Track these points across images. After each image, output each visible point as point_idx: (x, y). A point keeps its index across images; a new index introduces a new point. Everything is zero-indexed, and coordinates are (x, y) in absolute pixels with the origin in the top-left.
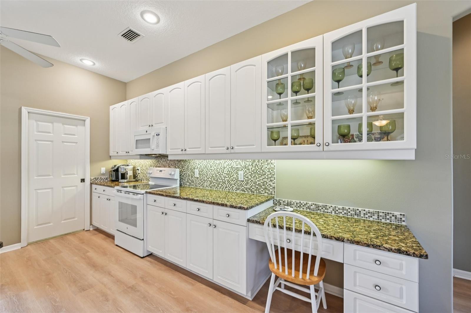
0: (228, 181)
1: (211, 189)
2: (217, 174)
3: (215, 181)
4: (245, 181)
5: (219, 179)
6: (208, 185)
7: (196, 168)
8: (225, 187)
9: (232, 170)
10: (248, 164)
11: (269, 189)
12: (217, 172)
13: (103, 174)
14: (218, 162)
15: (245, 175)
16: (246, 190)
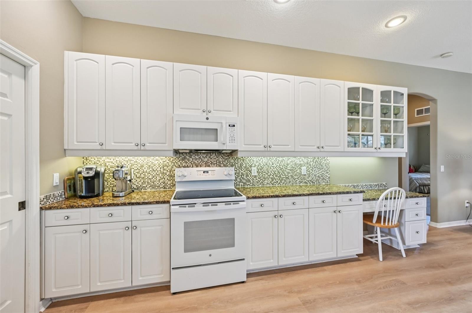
0: (292, 176)
1: (273, 185)
2: (280, 171)
3: (278, 178)
4: (307, 175)
5: (282, 175)
6: (269, 182)
7: (253, 165)
8: (288, 182)
9: (295, 166)
10: (310, 161)
12: (280, 169)
13: (56, 187)
14: (281, 159)
15: (307, 169)
16: (308, 182)
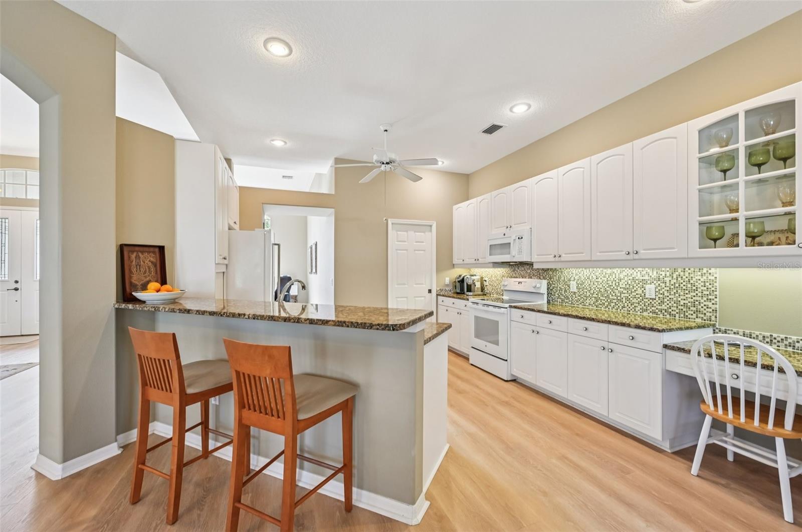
0: (627, 298)
1: (597, 308)
2: (607, 289)
3: (604, 298)
4: (657, 299)
5: (611, 296)
6: (592, 303)
7: (572, 279)
8: (621, 307)
9: (633, 283)
10: (664, 275)
11: (705, 312)
12: (607, 285)
13: (447, 285)
14: (609, 271)
15: (657, 290)
16: (659, 313)
